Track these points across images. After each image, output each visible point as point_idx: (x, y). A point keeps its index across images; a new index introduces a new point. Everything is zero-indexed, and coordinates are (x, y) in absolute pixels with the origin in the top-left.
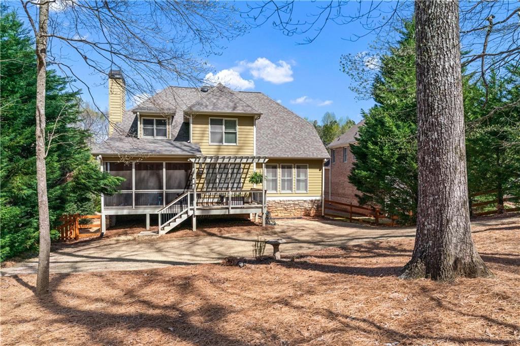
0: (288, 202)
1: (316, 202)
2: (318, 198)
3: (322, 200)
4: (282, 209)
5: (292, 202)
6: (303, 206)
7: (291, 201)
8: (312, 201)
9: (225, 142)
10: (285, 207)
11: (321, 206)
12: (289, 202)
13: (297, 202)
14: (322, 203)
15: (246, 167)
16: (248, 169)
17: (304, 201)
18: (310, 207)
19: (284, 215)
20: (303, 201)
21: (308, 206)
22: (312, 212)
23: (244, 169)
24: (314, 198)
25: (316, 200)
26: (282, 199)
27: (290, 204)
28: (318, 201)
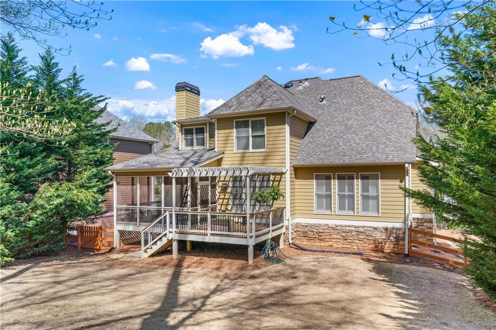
0: (348, 228)
1: (394, 231)
2: (398, 225)
3: (405, 229)
4: (339, 237)
5: (353, 229)
6: (372, 236)
7: (352, 226)
8: (386, 229)
9: (253, 149)
10: (344, 234)
11: (403, 239)
12: (350, 228)
13: (362, 230)
14: (404, 233)
15: (276, 179)
16: (280, 181)
17: (374, 228)
18: (384, 237)
19: (341, 246)
20: (372, 229)
21: (380, 236)
22: (387, 245)
23: (273, 181)
24: (390, 225)
25: (393, 228)
26: (338, 222)
27: (350, 231)
28: (398, 229)
